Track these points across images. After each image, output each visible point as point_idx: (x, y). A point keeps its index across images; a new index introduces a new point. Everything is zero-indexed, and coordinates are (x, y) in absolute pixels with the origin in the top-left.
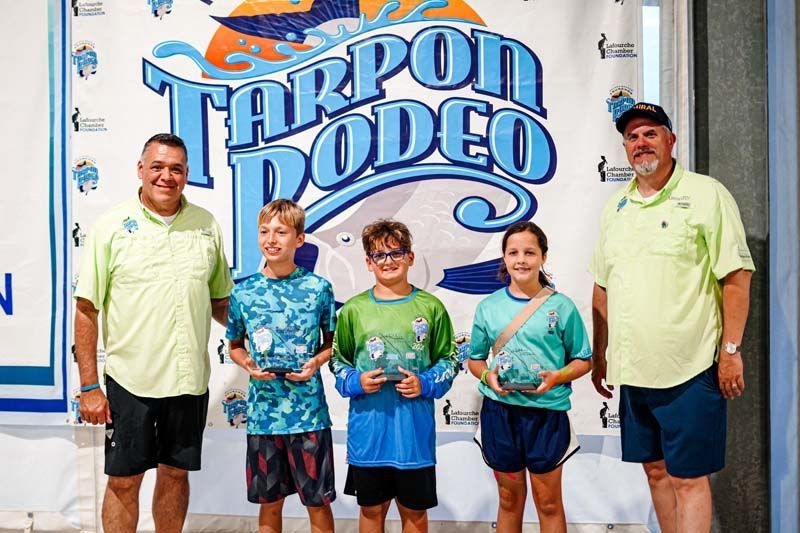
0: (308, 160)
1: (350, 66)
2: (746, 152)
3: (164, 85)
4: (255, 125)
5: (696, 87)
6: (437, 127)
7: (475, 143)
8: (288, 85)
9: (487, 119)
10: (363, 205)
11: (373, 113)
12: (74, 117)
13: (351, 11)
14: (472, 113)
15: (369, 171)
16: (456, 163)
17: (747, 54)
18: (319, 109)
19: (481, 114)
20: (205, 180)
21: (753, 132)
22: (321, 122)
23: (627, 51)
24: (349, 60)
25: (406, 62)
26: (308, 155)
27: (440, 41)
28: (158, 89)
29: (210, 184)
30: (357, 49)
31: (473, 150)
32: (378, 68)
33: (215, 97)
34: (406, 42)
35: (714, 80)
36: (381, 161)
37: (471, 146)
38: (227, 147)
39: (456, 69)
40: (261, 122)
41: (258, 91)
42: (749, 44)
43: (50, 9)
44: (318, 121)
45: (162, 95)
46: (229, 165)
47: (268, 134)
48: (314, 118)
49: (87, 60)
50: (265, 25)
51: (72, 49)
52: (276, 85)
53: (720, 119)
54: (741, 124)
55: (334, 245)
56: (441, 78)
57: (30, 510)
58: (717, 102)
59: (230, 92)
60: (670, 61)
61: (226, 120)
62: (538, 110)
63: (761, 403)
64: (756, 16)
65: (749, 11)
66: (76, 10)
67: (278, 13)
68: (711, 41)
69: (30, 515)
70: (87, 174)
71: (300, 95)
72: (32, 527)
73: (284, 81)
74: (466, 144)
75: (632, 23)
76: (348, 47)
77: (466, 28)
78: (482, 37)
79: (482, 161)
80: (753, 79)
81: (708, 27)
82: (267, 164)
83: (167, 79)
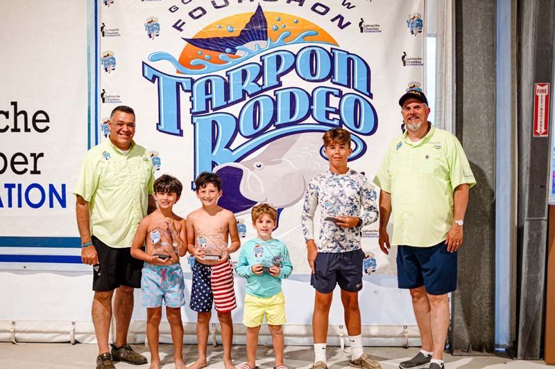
0: (238, 121)
1: (262, 68)
2: (483, 118)
3: (155, 77)
4: (207, 100)
5: (457, 83)
6: (311, 103)
7: (332, 112)
8: (227, 78)
9: (339, 99)
10: (269, 147)
12: (102, 95)
13: (263, 37)
14: (331, 95)
15: (272, 127)
16: (321, 123)
17: (485, 64)
18: (244, 92)
19: (336, 96)
20: (178, 132)
21: (488, 108)
22: (245, 99)
23: (418, 62)
24: (261, 64)
26: (237, 117)
27: (313, 54)
28: (151, 79)
29: (181, 134)
30: (266, 58)
31: (331, 116)
32: (278, 69)
33: (184, 84)
34: (294, 55)
36: (279, 122)
37: (330, 114)
38: (191, 113)
39: (322, 71)
40: (211, 99)
41: (209, 81)
42: (486, 59)
43: (88, 32)
44: (244, 99)
45: (154, 83)
46: (192, 123)
47: (214, 106)
48: (241, 97)
49: (110, 62)
50: (213, 43)
51: (101, 56)
52: (219, 78)
53: (469, 100)
54: (481, 103)
55: (252, 169)
56: (314, 75)
57: (73, 320)
58: (467, 91)
59: (193, 82)
60: (441, 68)
61: (190, 97)
62: (368, 94)
63: (490, 258)
64: (490, 43)
65: (485, 41)
66: (103, 33)
67: (221, 37)
68: (465, 57)
69: (73, 323)
71: (234, 84)
72: (74, 330)
73: (224, 76)
74: (327, 113)
75: (421, 47)
76: (261, 57)
77: (328, 48)
78: (337, 52)
79: (336, 122)
80: (488, 78)
81: (464, 49)
82: (214, 123)
83: (157, 74)
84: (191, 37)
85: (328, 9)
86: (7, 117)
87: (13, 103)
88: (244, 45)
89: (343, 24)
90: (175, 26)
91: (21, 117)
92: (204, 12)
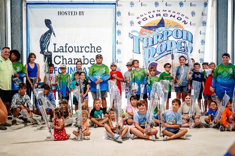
0: (156, 50)
1: (163, 35)
3: (132, 37)
4: (147, 44)
6: (177, 45)
10: (165, 57)
11: (167, 42)
12: (117, 42)
13: (163, 26)
14: (182, 43)
15: (166, 51)
16: (179, 50)
17: (225, 35)
18: (158, 41)
20: (139, 53)
21: (225, 46)
25: (172, 34)
26: (156, 48)
27: (177, 31)
29: (140, 53)
30: (164, 32)
31: (182, 48)
32: (167, 35)
33: (141, 39)
34: (172, 31)
35: (219, 39)
39: (180, 35)
40: (148, 43)
41: (148, 38)
42: (225, 33)
43: (113, 24)
44: (158, 43)
45: (132, 39)
47: (149, 45)
49: (119, 32)
51: (117, 31)
53: (220, 44)
55: (160, 63)
56: (177, 37)
58: (220, 42)
59: (143, 39)
61: (143, 43)
62: (192, 42)
64: (226, 29)
66: (117, 24)
70: (119, 51)
71: (155, 39)
73: (152, 37)
74: (181, 47)
77: (181, 29)
78: (184, 31)
79: (183, 50)
82: (149, 50)
83: (133, 36)
84: (143, 26)
85: (181, 19)
86: (89, 48)
87: (90, 44)
88: (158, 28)
89: (186, 23)
90: (138, 23)
91: (93, 48)
92: (147, 19)
